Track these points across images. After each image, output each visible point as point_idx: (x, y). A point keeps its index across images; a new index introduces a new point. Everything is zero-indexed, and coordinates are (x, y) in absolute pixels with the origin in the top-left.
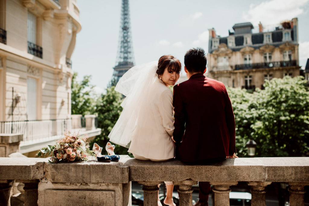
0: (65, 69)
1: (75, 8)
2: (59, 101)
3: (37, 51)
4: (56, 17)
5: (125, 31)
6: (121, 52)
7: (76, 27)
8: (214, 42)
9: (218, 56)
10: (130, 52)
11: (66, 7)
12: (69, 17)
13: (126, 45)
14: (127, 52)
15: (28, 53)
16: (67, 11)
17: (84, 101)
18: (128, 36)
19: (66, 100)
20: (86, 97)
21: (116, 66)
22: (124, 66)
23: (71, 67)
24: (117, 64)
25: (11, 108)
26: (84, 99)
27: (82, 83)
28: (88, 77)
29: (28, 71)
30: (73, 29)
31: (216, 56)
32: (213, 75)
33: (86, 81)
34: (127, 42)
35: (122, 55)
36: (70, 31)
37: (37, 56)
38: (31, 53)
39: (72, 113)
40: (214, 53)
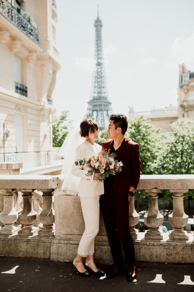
0: (47, 106)
1: (55, 49)
2: (42, 134)
3: (23, 90)
4: (39, 59)
5: (98, 67)
6: (95, 87)
7: (56, 67)
8: (185, 77)
9: (188, 90)
10: (103, 87)
11: (47, 49)
12: (50, 58)
13: (99, 80)
14: (101, 87)
15: (16, 92)
16: (48, 53)
17: (63, 134)
18: (102, 72)
19: (48, 134)
20: (64, 131)
21: (90, 101)
22: (98, 101)
23: (52, 104)
24: (91, 99)
25: (3, 141)
26: (63, 133)
27: (60, 118)
28: (66, 112)
29: (15, 108)
30: (53, 68)
31: (186, 91)
32: (183, 108)
33: (65, 116)
34: (101, 77)
35: (96, 90)
36: (51, 72)
37: (23, 94)
38: (17, 92)
39: (53, 146)
40: (184, 87)
